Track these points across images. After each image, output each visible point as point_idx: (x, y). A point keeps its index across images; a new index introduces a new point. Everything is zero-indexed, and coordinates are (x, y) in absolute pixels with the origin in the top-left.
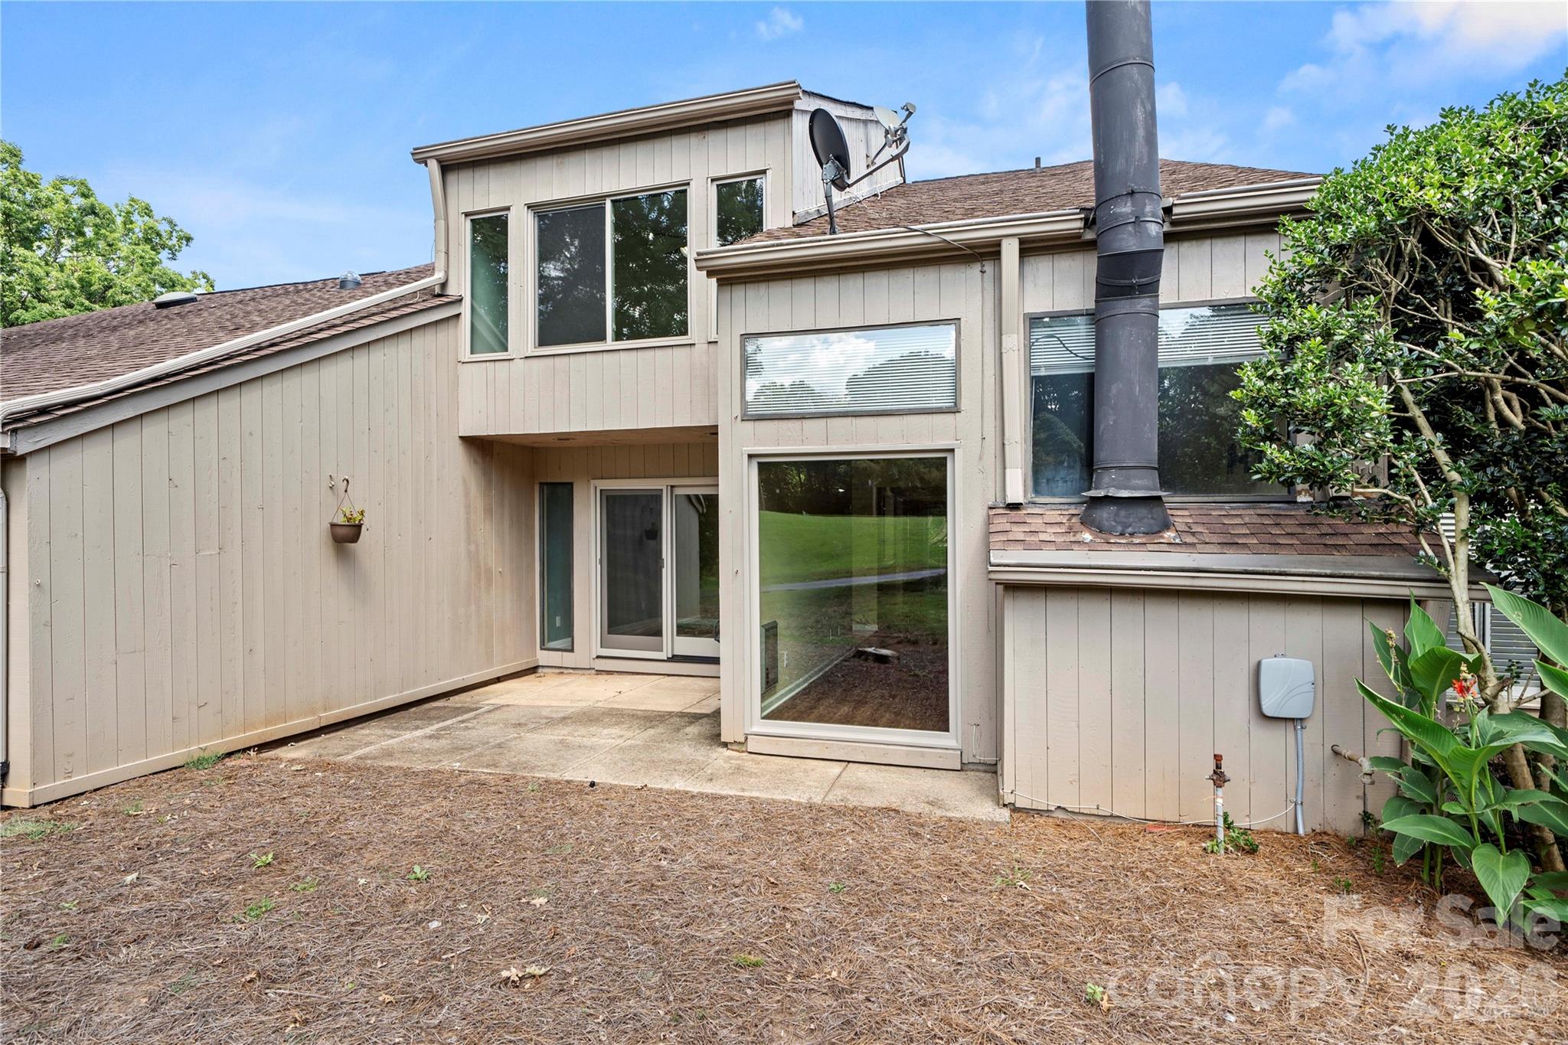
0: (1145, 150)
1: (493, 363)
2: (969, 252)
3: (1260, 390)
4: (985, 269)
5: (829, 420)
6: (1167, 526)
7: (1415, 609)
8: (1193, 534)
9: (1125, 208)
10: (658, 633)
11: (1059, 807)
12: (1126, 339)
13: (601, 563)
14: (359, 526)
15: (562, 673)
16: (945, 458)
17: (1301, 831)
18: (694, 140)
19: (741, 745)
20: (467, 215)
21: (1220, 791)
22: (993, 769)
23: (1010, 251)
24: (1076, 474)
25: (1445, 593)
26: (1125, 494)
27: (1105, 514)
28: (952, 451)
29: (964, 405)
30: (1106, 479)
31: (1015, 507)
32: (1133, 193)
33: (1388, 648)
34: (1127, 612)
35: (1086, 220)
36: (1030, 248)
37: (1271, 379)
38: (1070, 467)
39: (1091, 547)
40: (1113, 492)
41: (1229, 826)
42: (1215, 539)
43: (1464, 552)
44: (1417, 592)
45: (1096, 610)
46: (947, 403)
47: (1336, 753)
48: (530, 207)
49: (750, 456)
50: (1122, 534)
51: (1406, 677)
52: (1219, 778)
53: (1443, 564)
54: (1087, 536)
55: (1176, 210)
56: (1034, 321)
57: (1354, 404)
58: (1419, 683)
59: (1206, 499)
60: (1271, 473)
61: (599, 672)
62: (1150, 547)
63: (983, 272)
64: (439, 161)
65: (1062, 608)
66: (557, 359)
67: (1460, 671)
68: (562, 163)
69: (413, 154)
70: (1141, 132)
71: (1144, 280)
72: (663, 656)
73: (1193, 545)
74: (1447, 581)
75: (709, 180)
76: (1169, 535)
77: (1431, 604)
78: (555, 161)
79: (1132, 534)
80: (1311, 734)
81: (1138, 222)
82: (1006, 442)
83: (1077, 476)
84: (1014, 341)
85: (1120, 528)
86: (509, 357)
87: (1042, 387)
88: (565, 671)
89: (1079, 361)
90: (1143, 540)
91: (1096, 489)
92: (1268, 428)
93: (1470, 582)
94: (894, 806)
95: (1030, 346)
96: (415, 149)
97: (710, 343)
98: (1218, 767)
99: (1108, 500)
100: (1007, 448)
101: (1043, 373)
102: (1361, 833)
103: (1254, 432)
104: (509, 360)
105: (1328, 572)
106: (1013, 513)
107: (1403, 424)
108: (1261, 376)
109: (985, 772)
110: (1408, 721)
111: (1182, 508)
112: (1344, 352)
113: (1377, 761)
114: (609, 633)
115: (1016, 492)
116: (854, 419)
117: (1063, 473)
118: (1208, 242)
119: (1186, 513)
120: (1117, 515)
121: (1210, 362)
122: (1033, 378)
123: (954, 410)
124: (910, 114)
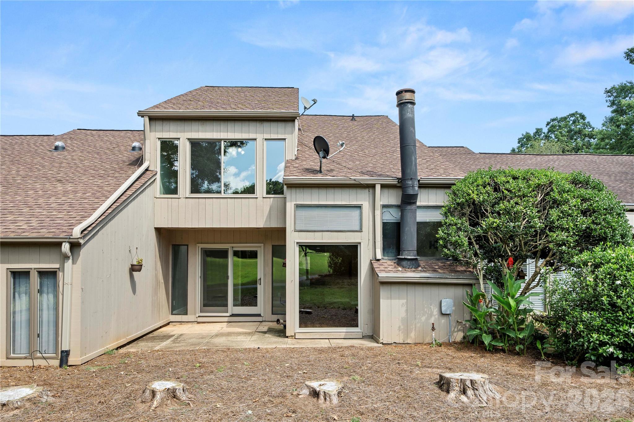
0: (414, 168)
1: (171, 199)
2: (366, 186)
3: (443, 236)
4: (370, 190)
5: (323, 233)
6: (419, 266)
7: (473, 286)
8: (426, 268)
9: (410, 182)
10: (226, 305)
11: (394, 342)
12: (409, 216)
13: (201, 278)
14: (142, 265)
15: (181, 324)
16: (358, 245)
17: (450, 342)
18: (258, 124)
19: (293, 337)
20: (159, 139)
21: (434, 332)
22: (372, 337)
23: (378, 187)
24: (394, 251)
25: (478, 282)
26: (409, 257)
27: (404, 263)
28: (360, 243)
29: (364, 229)
30: (404, 253)
31: (378, 260)
32: (411, 179)
33: (468, 294)
34: (411, 289)
35: (398, 181)
36: (383, 186)
37: (445, 233)
38: (393, 248)
39: (401, 272)
40: (406, 257)
41: (435, 341)
42: (431, 270)
43: (483, 272)
44: (474, 282)
45: (404, 288)
46: (358, 228)
47: (458, 322)
48: (188, 139)
49: (297, 243)
50: (409, 268)
51: (472, 301)
52: (433, 329)
53: (478, 275)
54: (400, 269)
55: (420, 181)
56: (384, 206)
57: (462, 242)
58: (474, 302)
59: (427, 258)
60: (445, 255)
61: (198, 323)
62: (416, 272)
63: (369, 191)
64: (149, 117)
65: (395, 288)
66: (200, 200)
67: (480, 298)
68: (203, 124)
69: (138, 113)
70: (414, 163)
71: (414, 201)
72: (228, 314)
73: (426, 271)
74: (479, 279)
75: (264, 139)
76: (420, 268)
77: (476, 285)
78: (200, 123)
79: (411, 268)
80: (452, 318)
81: (413, 187)
82: (376, 241)
83: (395, 251)
84: (378, 212)
85: (408, 267)
86: (178, 197)
87: (385, 225)
88: (183, 323)
89: (394, 218)
90: (414, 270)
91: (401, 255)
92: (445, 245)
93: (483, 279)
94: (352, 345)
95: (382, 213)
96: (139, 111)
97: (263, 198)
98: (433, 326)
99: (405, 259)
100: (376, 243)
101: (385, 221)
102: (463, 341)
103: (441, 245)
104: (178, 198)
105: (456, 277)
106: (378, 262)
107: (470, 243)
108: (443, 232)
109: (369, 338)
110: (472, 309)
111: (422, 261)
112: (459, 229)
113: (466, 321)
114: (204, 306)
115: (379, 255)
116: (331, 233)
117: (390, 251)
118: (427, 189)
119: (423, 262)
120: (407, 263)
121: (428, 221)
122: (383, 222)
123: (361, 231)
124: (315, 103)
